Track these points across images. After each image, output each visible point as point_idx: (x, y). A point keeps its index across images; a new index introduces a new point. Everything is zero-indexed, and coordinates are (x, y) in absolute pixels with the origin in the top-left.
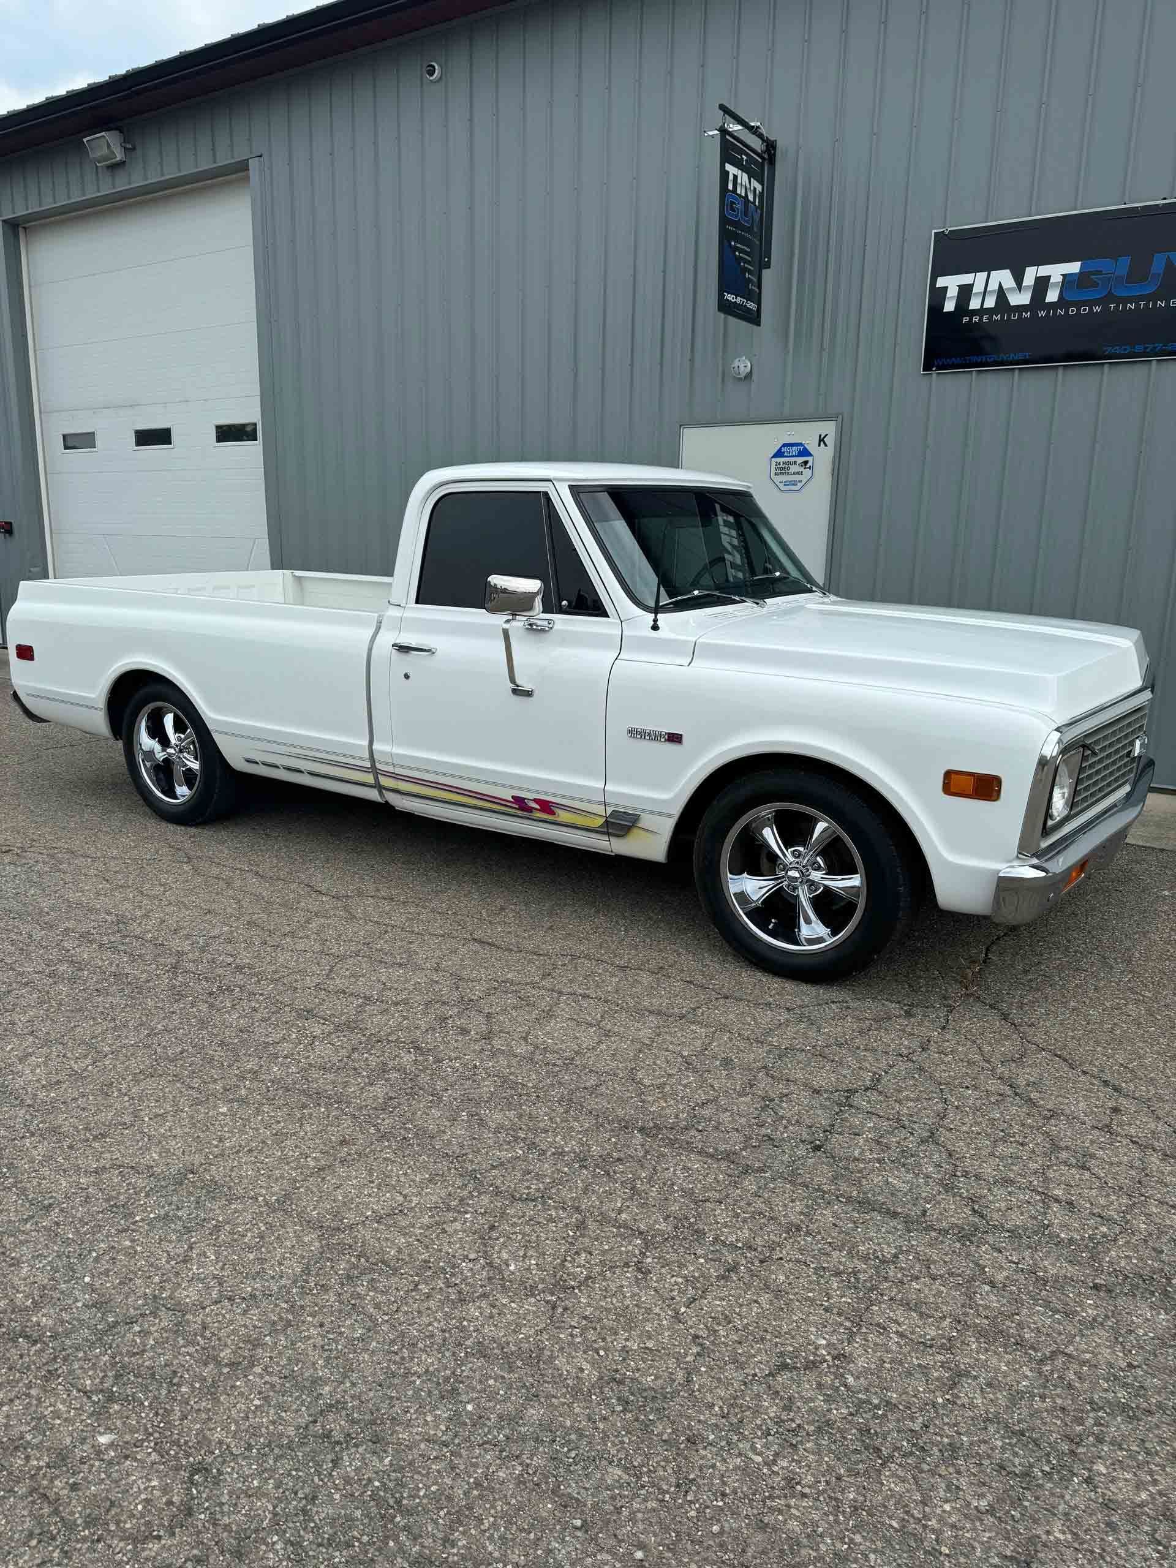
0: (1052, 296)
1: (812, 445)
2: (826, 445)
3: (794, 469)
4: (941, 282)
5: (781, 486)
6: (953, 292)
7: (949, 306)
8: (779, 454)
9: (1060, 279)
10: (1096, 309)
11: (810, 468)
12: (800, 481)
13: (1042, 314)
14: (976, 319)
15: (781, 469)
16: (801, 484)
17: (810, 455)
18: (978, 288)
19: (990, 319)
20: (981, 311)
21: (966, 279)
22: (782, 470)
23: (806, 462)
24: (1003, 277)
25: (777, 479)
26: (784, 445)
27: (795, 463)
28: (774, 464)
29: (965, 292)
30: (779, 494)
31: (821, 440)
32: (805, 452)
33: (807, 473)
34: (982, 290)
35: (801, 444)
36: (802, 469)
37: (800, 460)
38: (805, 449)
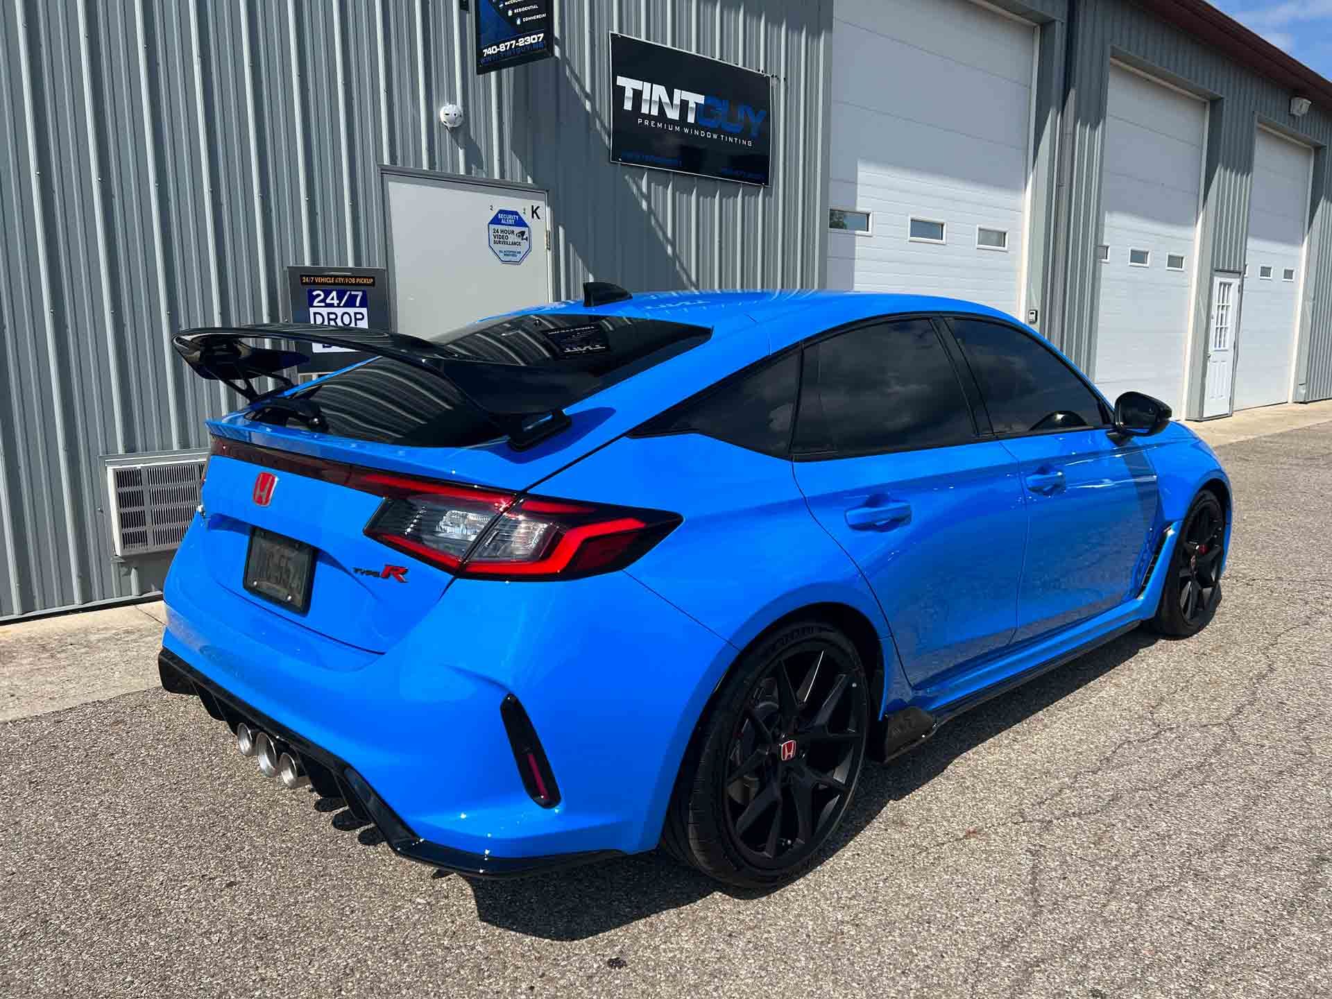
0: (691, 119)
1: (527, 217)
2: (539, 218)
3: (512, 238)
4: (621, 81)
5: (501, 255)
6: (629, 94)
7: (628, 106)
8: (496, 221)
9: (694, 106)
10: (715, 136)
11: (526, 239)
12: (520, 253)
13: (686, 130)
14: (647, 122)
15: (500, 237)
16: (519, 256)
17: (526, 226)
18: (646, 96)
19: (656, 124)
20: (649, 117)
21: (637, 84)
22: (500, 239)
23: (523, 233)
24: (660, 91)
25: (497, 247)
26: (501, 212)
27: (513, 232)
28: (491, 232)
29: (638, 94)
30: (500, 263)
31: (534, 212)
32: (520, 222)
33: (525, 244)
34: (649, 98)
35: (516, 213)
36: (520, 240)
37: (517, 230)
38: (520, 217)
